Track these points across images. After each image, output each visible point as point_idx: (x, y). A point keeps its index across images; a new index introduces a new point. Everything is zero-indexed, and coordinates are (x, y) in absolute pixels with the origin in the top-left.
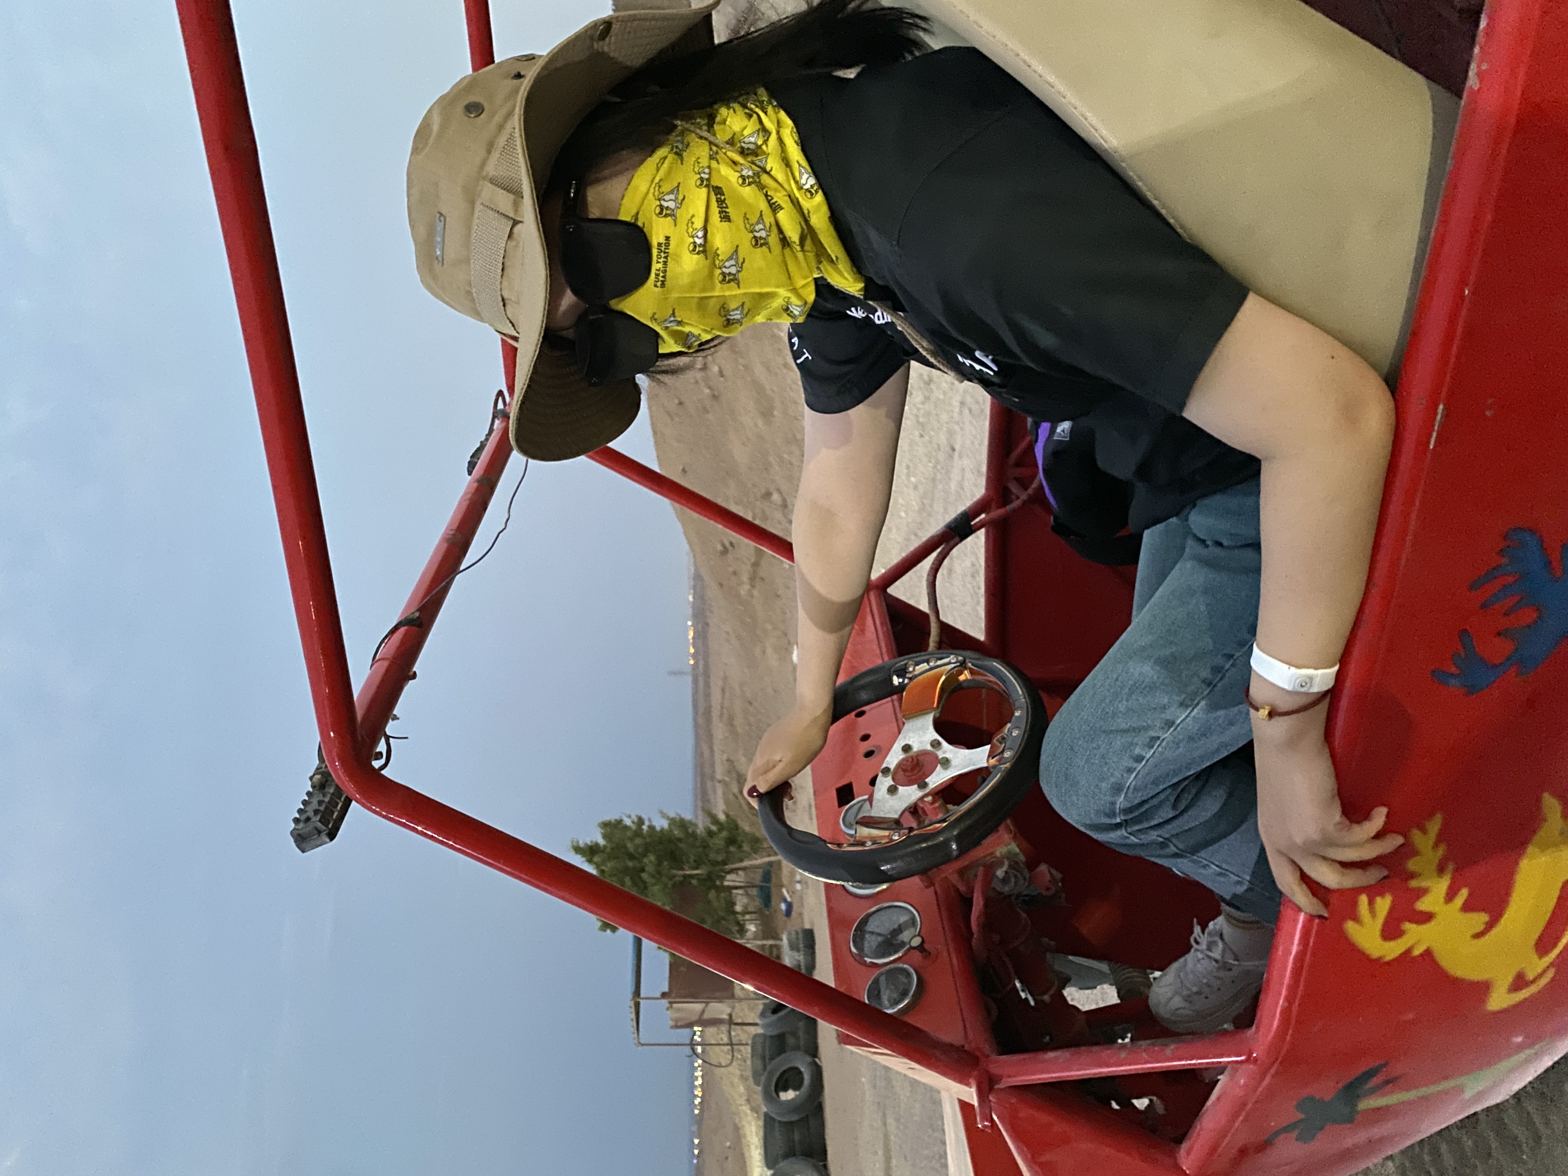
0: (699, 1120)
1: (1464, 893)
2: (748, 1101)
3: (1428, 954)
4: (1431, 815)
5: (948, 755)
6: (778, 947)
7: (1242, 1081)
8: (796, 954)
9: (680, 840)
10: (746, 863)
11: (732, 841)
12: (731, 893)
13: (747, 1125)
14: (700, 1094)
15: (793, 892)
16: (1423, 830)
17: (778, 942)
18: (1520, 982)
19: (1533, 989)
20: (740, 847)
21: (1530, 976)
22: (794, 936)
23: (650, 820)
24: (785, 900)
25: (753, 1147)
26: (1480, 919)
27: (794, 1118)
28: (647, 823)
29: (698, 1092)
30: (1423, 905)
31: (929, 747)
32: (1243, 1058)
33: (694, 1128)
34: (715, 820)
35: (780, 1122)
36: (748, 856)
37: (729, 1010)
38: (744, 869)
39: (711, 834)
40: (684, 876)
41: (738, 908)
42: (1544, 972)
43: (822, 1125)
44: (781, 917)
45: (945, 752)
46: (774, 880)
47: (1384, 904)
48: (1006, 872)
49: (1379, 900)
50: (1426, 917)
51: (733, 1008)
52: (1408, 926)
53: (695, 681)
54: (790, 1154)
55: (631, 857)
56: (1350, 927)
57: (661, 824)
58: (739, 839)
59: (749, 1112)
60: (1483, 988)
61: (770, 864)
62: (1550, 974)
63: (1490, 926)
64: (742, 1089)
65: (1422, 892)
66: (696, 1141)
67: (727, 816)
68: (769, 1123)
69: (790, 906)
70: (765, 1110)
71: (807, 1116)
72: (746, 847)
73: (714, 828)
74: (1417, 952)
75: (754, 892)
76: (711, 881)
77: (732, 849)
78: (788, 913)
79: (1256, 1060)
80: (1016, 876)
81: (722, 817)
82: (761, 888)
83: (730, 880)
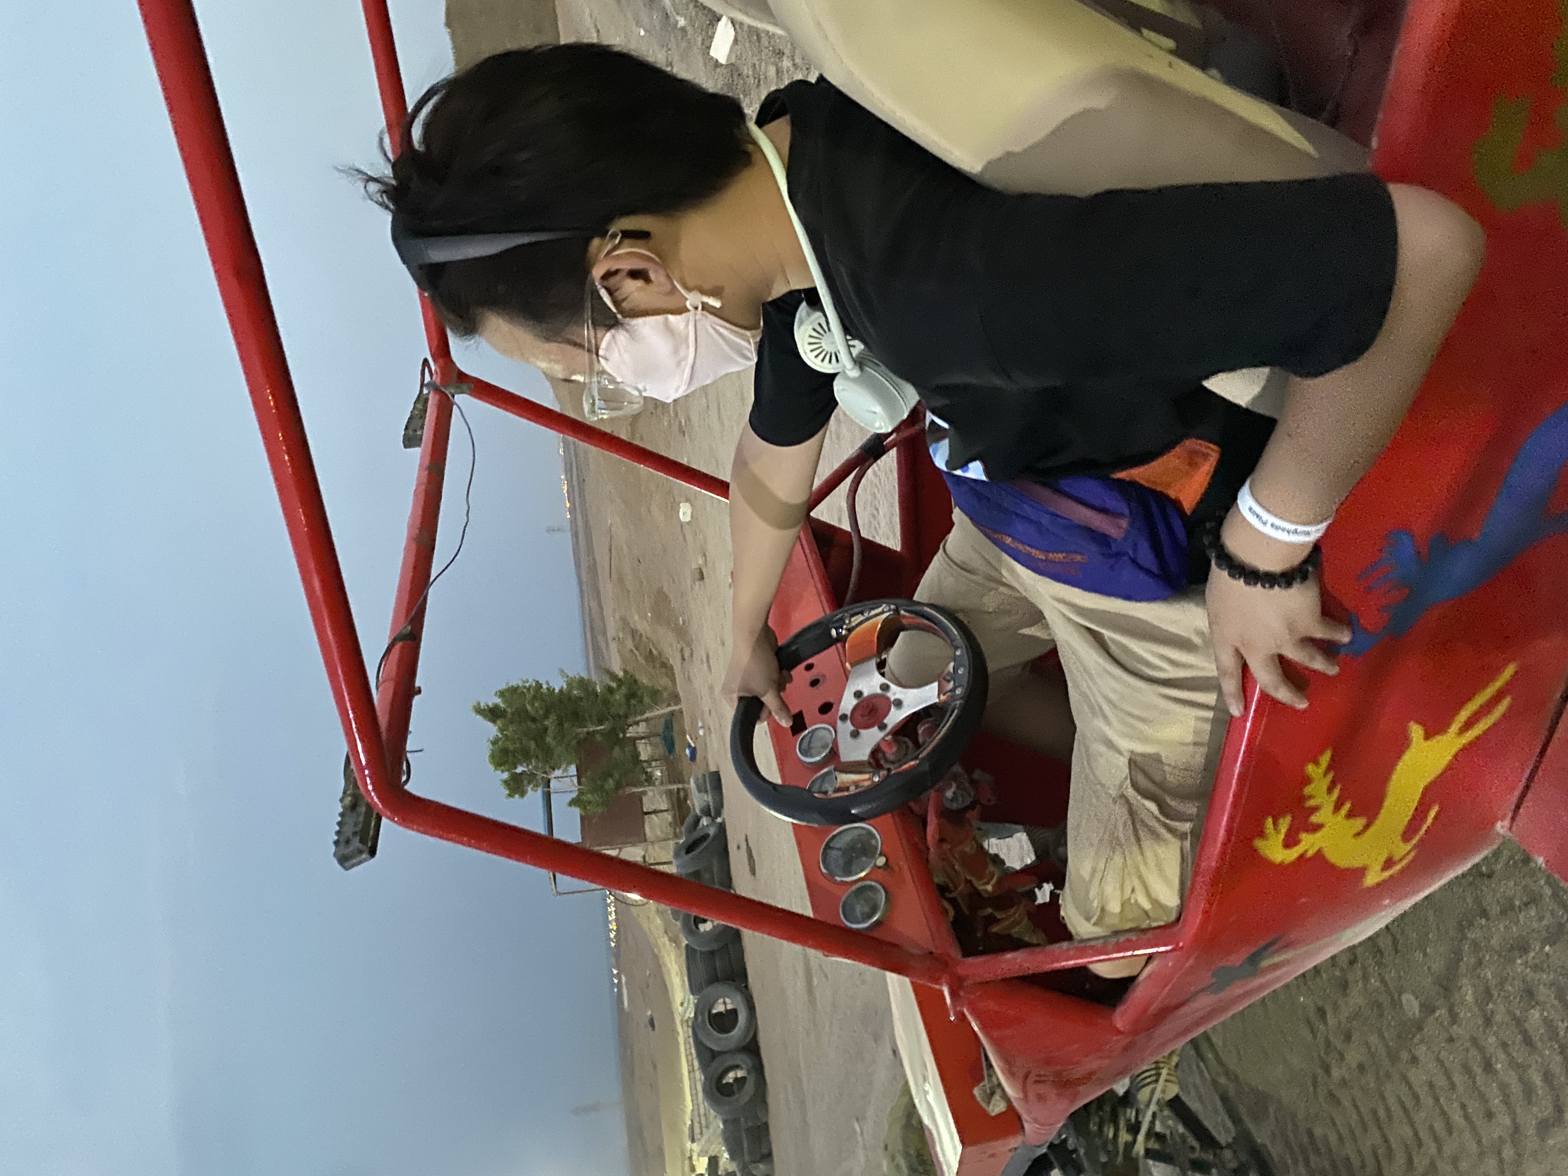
0: (617, 953)
1: (1347, 806)
2: (666, 932)
3: (1319, 854)
4: (1321, 752)
5: (898, 696)
6: (686, 792)
7: (1170, 964)
8: (705, 797)
9: (581, 699)
10: (647, 715)
11: (632, 695)
12: (635, 744)
13: (666, 955)
14: (615, 928)
15: (696, 738)
16: (1316, 763)
17: (687, 786)
18: (1389, 863)
19: (1397, 867)
20: (641, 701)
21: (1397, 858)
22: (701, 780)
23: (547, 683)
24: (690, 746)
25: (673, 974)
26: (1359, 823)
27: (715, 946)
28: (545, 686)
29: (613, 926)
30: (1315, 819)
31: (879, 691)
32: (1169, 948)
33: (613, 961)
34: (613, 676)
35: (701, 953)
36: (651, 708)
37: (642, 853)
38: (647, 720)
39: (610, 690)
40: (588, 733)
41: (643, 757)
42: (1409, 852)
43: (742, 952)
44: (686, 762)
45: (894, 694)
46: (676, 727)
47: (1285, 823)
48: (954, 793)
49: (1281, 821)
50: (1317, 827)
51: (646, 851)
52: (1304, 836)
53: (575, 535)
54: (714, 979)
55: (534, 720)
56: (1259, 843)
57: (558, 684)
58: (639, 693)
59: (667, 942)
60: (1361, 872)
61: (672, 713)
62: (1413, 854)
63: (1367, 826)
64: (658, 921)
65: (1315, 809)
66: (615, 972)
67: (625, 672)
68: (690, 952)
69: (693, 751)
70: (686, 942)
71: (726, 945)
72: (647, 700)
73: (614, 685)
74: (1310, 853)
75: (657, 740)
76: (615, 737)
77: (633, 702)
78: (693, 757)
79: (1181, 948)
80: (962, 796)
81: (621, 674)
82: (665, 738)
83: (631, 732)
